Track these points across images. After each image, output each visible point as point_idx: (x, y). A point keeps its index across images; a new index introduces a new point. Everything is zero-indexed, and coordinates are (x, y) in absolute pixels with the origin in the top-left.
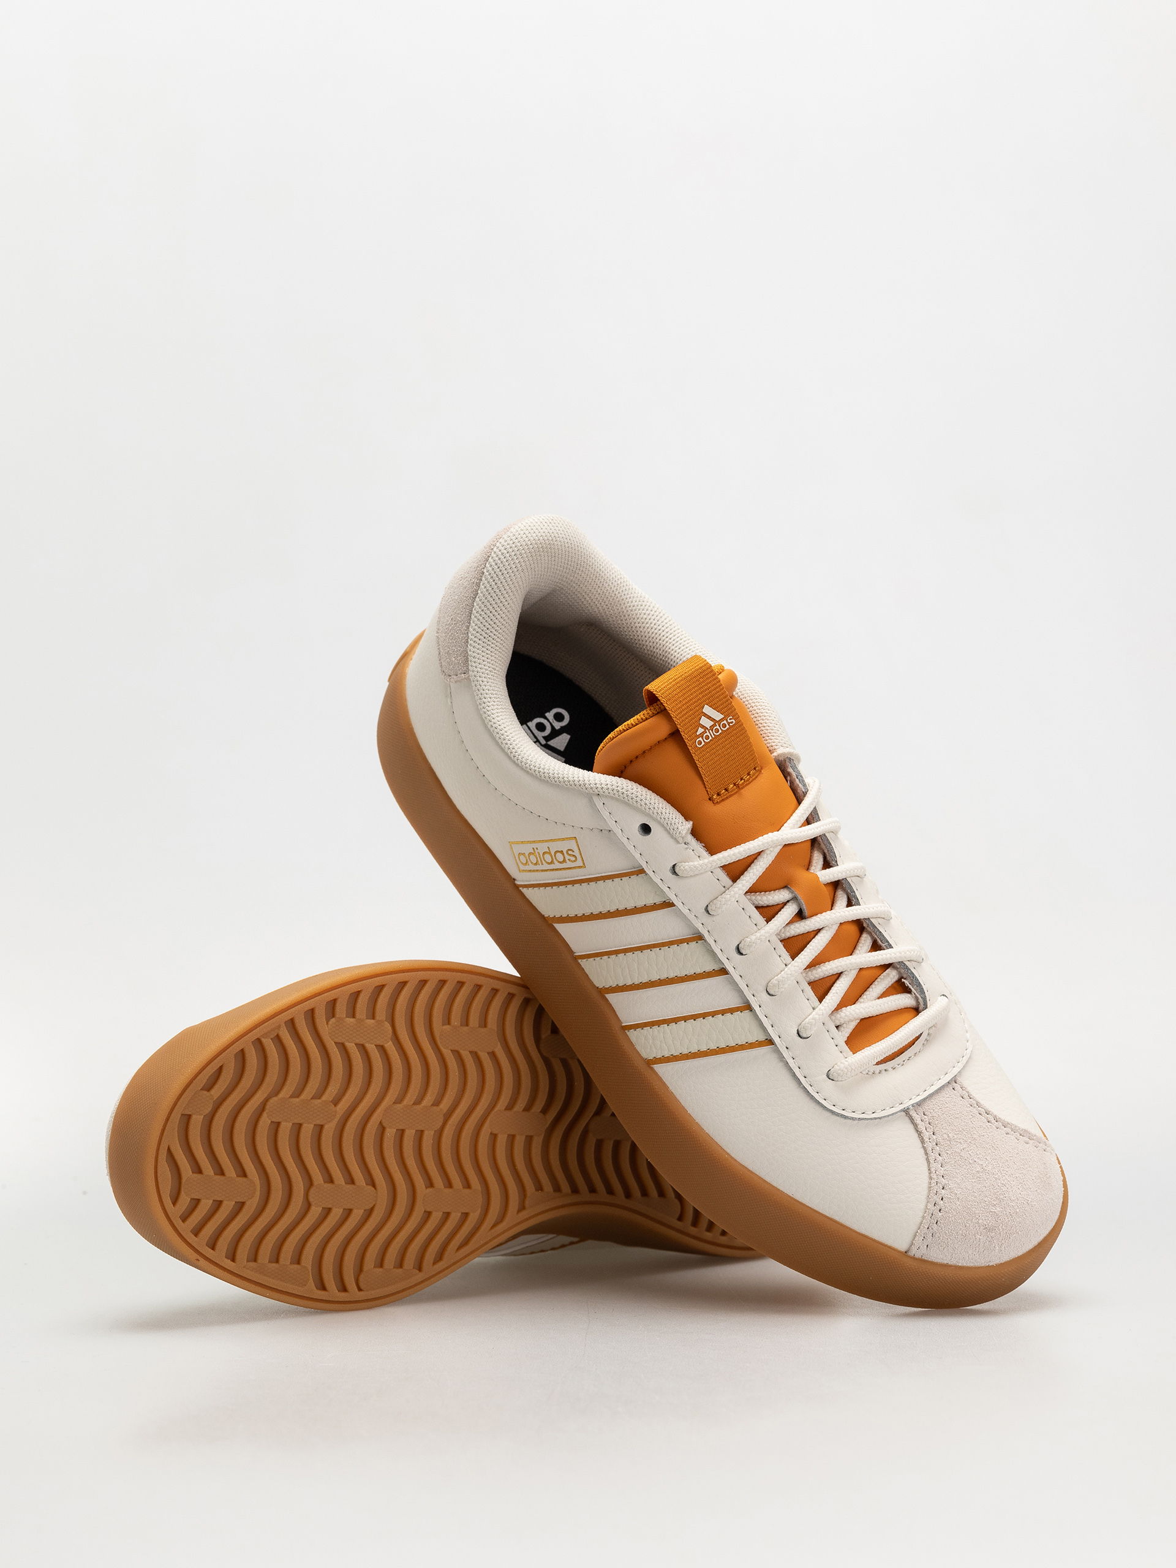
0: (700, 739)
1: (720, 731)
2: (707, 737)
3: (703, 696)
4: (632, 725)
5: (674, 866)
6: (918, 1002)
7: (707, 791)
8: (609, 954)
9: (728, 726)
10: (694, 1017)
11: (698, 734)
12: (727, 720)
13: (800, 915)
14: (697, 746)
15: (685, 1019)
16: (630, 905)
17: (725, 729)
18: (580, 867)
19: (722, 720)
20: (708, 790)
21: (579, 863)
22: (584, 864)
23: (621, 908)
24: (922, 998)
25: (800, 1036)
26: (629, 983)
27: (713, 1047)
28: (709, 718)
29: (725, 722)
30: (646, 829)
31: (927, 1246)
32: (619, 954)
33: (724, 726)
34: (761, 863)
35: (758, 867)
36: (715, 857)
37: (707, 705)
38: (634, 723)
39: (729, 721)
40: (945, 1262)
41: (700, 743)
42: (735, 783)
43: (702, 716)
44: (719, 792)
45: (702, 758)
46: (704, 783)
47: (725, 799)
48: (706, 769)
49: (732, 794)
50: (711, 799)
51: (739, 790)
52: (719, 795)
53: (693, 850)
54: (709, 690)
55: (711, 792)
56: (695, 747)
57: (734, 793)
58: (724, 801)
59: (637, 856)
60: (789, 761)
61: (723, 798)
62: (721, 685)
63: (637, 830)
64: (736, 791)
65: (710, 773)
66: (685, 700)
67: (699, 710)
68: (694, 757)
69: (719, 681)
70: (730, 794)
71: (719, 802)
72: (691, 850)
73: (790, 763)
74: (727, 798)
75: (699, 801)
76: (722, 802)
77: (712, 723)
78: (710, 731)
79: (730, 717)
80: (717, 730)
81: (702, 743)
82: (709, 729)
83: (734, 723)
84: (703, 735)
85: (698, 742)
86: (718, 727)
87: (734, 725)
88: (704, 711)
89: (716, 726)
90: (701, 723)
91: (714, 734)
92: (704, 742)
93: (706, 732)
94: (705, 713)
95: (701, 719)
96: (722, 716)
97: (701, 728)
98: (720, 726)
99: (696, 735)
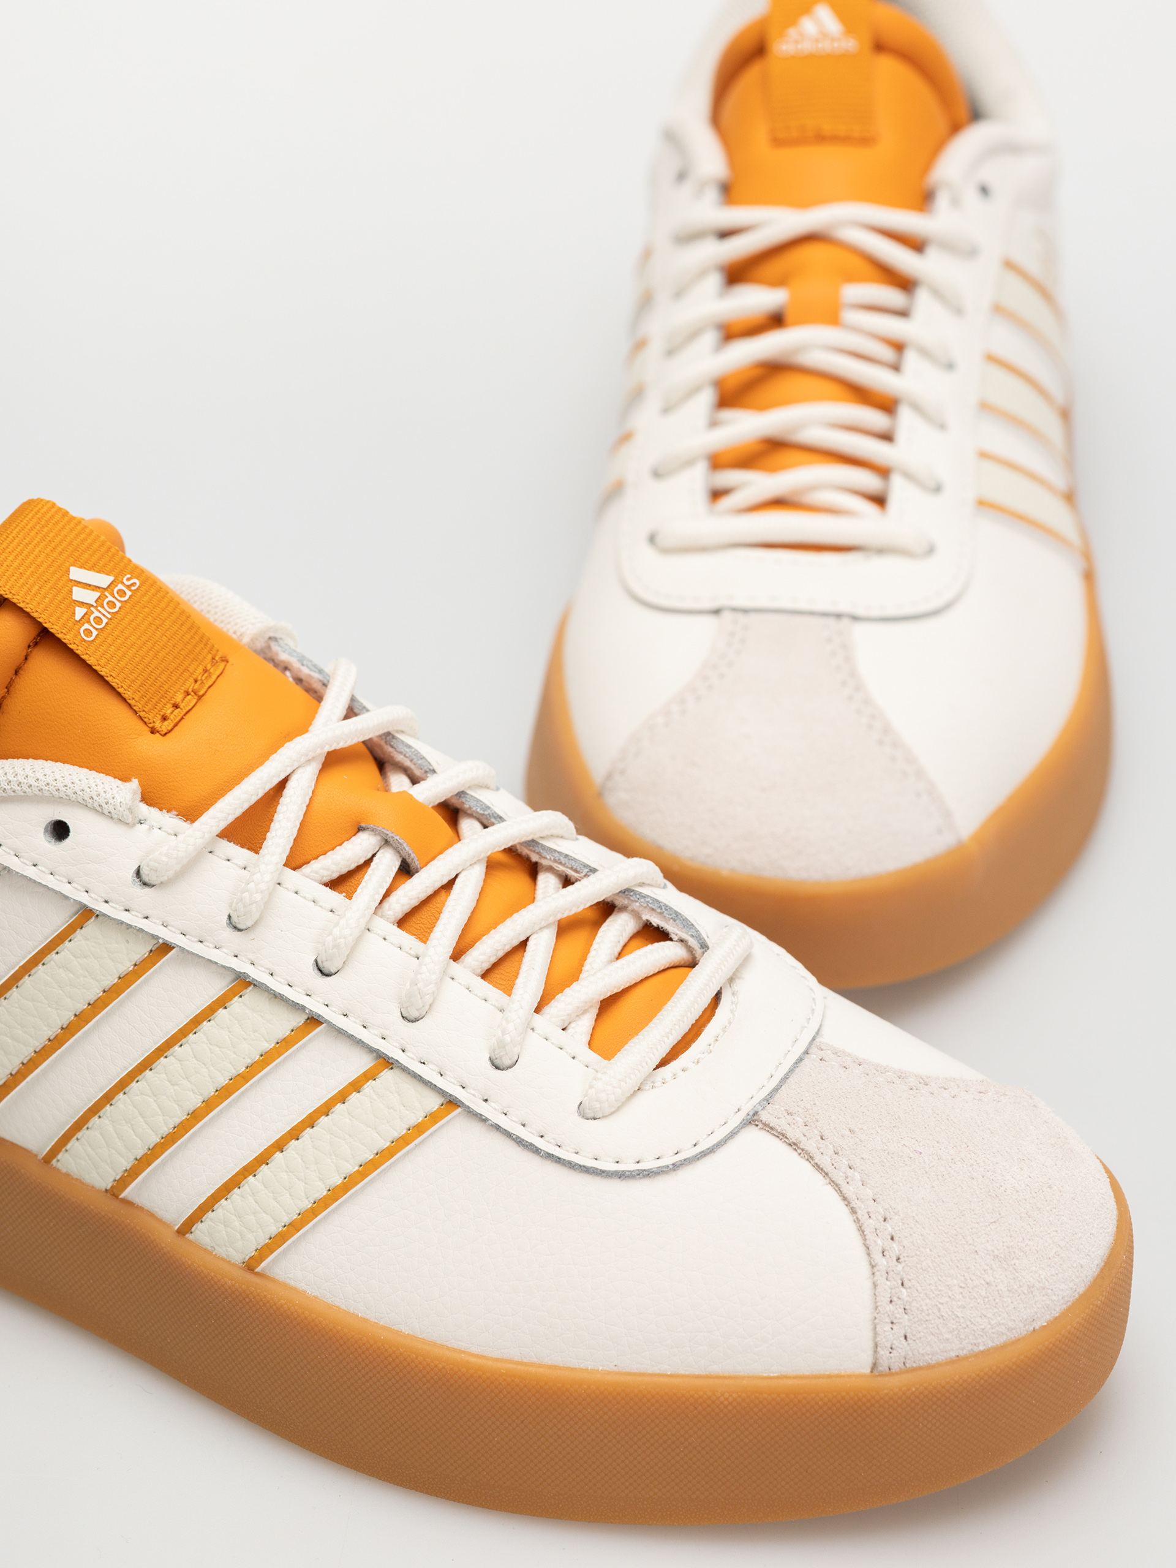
0: (87, 626)
1: (118, 604)
2: (98, 620)
3: (60, 553)
5: (138, 873)
6: (690, 949)
7: (140, 717)
8: (95, 1110)
9: (129, 593)
10: (294, 1134)
11: (78, 618)
12: (123, 583)
13: (406, 870)
14: (85, 641)
15: (279, 1146)
16: (94, 992)
17: (126, 599)
19: (113, 584)
20: (141, 715)
23: (81, 1006)
24: (692, 936)
25: (497, 1068)
26: (155, 1139)
27: (352, 1168)
28: (87, 586)
30: (60, 830)
31: (906, 1337)
32: (112, 1098)
33: (122, 593)
36: (201, 822)
37: (72, 565)
39: (128, 583)
40: (953, 1354)
41: (88, 632)
42: (186, 689)
43: (72, 587)
44: (162, 713)
45: (103, 658)
46: (129, 701)
47: (180, 720)
48: (120, 676)
49: (190, 707)
50: (153, 731)
51: (200, 697)
52: (164, 718)
53: (160, 829)
54: (67, 540)
55: (150, 717)
56: (84, 643)
57: (192, 705)
58: (180, 725)
59: (66, 889)
60: (276, 643)
61: (177, 720)
62: (92, 531)
63: (44, 839)
64: (195, 701)
65: (133, 681)
66: (30, 569)
67: (63, 579)
68: (87, 662)
69: (86, 527)
70: (185, 711)
71: (172, 730)
72: (156, 830)
73: (279, 646)
74: (182, 718)
75: (133, 740)
76: (177, 728)
77: (97, 594)
78: (99, 608)
79: (126, 575)
80: (112, 604)
81: (92, 633)
82: (95, 605)
83: (138, 584)
84: (89, 619)
85: (84, 632)
86: (110, 598)
87: (139, 587)
88: (71, 577)
89: (107, 597)
90: (74, 598)
91: (109, 613)
92: (97, 629)
93: (93, 612)
94: (75, 581)
95: (72, 592)
96: (111, 578)
97: (78, 606)
98: (114, 597)
99: (76, 621)
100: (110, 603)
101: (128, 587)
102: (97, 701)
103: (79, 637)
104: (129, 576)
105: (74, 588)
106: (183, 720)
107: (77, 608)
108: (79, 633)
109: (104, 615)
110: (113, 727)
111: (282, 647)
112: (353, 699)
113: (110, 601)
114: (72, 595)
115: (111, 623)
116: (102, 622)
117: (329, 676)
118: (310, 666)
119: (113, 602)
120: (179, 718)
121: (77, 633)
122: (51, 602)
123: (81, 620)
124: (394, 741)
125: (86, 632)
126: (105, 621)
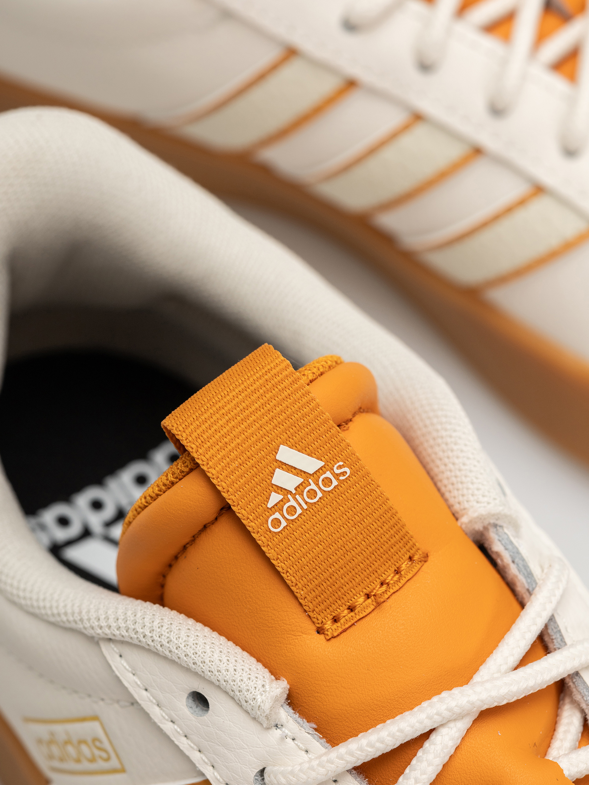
0: (277, 515)
1: (320, 495)
2: (292, 510)
3: (275, 428)
4: (151, 497)
5: (261, 773)
7: (309, 616)
9: (335, 483)
11: (270, 505)
12: (332, 470)
14: (270, 531)
17: (329, 489)
18: (114, 771)
19: (321, 470)
20: (311, 614)
21: (114, 763)
22: (121, 763)
28: (292, 469)
29: (328, 474)
30: (200, 703)
33: (327, 482)
34: (431, 757)
35: (425, 764)
36: (342, 749)
37: (284, 443)
38: (153, 495)
39: (338, 471)
41: (277, 522)
42: (368, 592)
43: (276, 468)
44: (334, 614)
45: (284, 552)
46: (300, 600)
47: (350, 627)
48: (298, 573)
49: (365, 614)
50: (320, 631)
51: (379, 604)
52: (335, 620)
53: (293, 739)
54: (287, 412)
55: (319, 617)
56: (268, 533)
57: (368, 611)
58: (348, 631)
59: (195, 756)
60: (495, 530)
61: (347, 626)
62: (318, 405)
63: (185, 704)
64: (373, 607)
65: (310, 581)
66: (237, 439)
67: (268, 457)
68: (267, 554)
69: (313, 399)
70: (358, 617)
71: (338, 635)
72: (289, 740)
73: (497, 534)
74: (353, 624)
75: (295, 637)
76: (345, 633)
77: (299, 480)
78: (297, 497)
79: (339, 462)
80: (312, 493)
81: (281, 523)
82: (294, 492)
83: (348, 474)
84: (283, 507)
85: (272, 521)
86: (313, 486)
87: (349, 476)
88: (278, 457)
89: (310, 485)
90: (273, 482)
91: (306, 503)
92: (287, 520)
93: (289, 501)
94: (281, 462)
95: (274, 474)
96: (322, 464)
97: (276, 492)
98: (317, 485)
99: (268, 508)
100: (311, 491)
101: (337, 476)
102: (270, 589)
103: (265, 525)
104: (341, 463)
105: (277, 470)
106: (353, 627)
107: (273, 494)
108: (267, 521)
109: (300, 505)
110: (279, 620)
111: (499, 536)
113: (312, 490)
114: (272, 477)
115: (305, 514)
116: (296, 513)
117: (536, 584)
118: (520, 566)
119: (315, 491)
120: (350, 624)
121: (264, 521)
122: (247, 483)
123: (273, 507)
124: (577, 678)
125: (275, 521)
126: (299, 511)
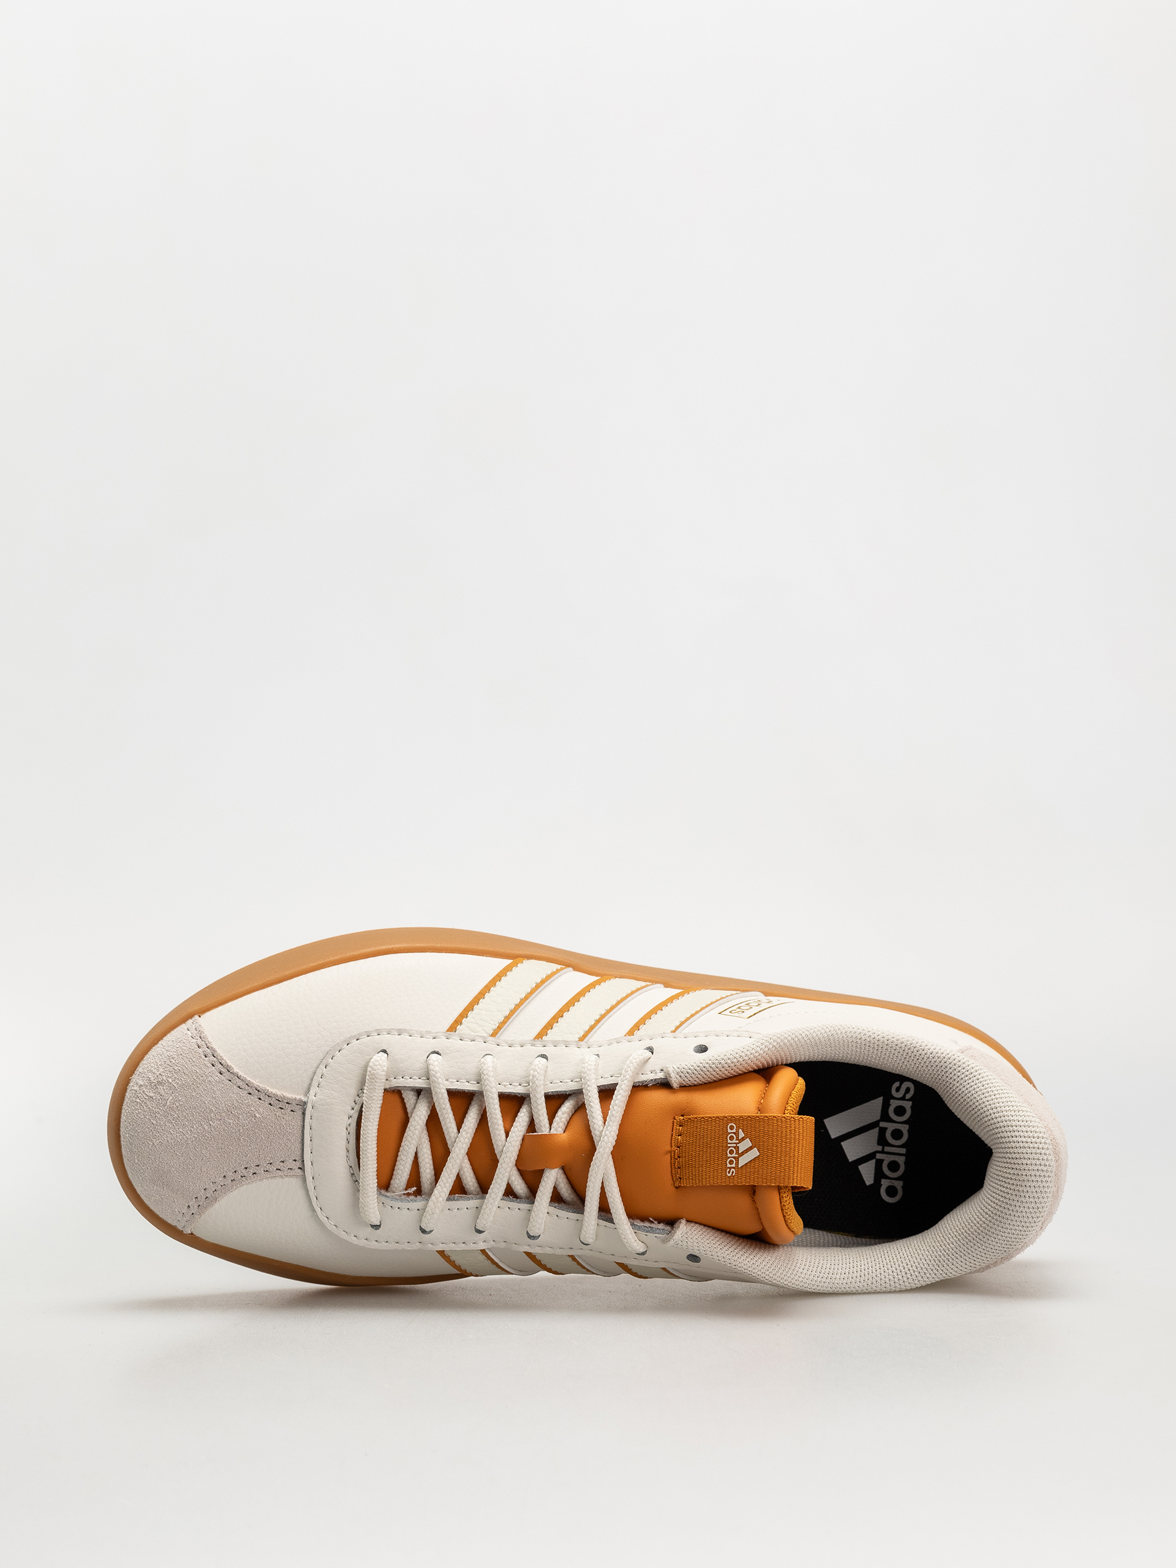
1: (729, 1155)
2: (731, 1139)
9: (728, 1165)
17: (728, 1161)
19: (738, 1163)
28: (747, 1151)
33: (731, 1162)
37: (759, 1155)
78: (735, 1145)
79: (735, 1173)
82: (738, 1145)
84: (735, 1135)
85: (734, 1126)
86: (734, 1155)
87: (726, 1173)
88: (755, 1149)
90: (748, 1139)
91: (730, 1147)
92: (730, 1133)
93: (736, 1140)
94: (753, 1149)
95: (750, 1142)
96: (740, 1165)
97: (744, 1137)
99: (740, 1128)
100: (733, 1152)
105: (751, 1145)
107: (744, 1135)
109: (731, 1144)
112: (611, 1221)
114: (750, 1139)
115: (726, 1143)
119: (731, 1154)
123: (739, 1131)
126: (729, 1141)
